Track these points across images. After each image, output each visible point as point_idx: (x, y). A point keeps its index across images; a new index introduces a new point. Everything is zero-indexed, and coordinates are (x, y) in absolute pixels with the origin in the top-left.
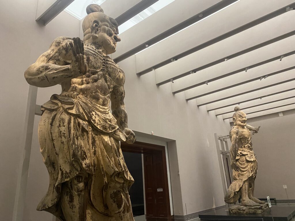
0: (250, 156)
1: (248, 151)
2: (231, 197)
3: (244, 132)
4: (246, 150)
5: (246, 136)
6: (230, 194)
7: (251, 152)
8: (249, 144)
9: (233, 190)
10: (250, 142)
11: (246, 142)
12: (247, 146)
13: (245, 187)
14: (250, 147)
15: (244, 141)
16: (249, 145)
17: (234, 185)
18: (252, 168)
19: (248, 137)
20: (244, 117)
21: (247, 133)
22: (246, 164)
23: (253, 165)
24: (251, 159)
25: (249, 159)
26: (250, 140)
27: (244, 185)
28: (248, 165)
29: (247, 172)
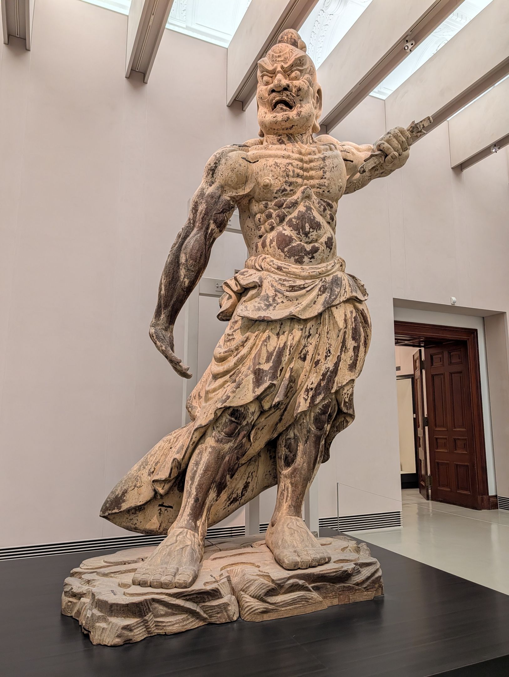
1: (279, 263)
2: (125, 505)
3: (261, 157)
4: (269, 258)
5: (267, 179)
6: (125, 492)
7: (295, 268)
8: (290, 224)
9: (145, 472)
10: (295, 214)
11: (269, 216)
12: (271, 242)
14: (291, 240)
15: (262, 212)
16: (288, 232)
17: (167, 445)
18: (268, 361)
19: (286, 182)
20: (279, 69)
21: (279, 161)
22: (239, 337)
23: (282, 345)
24: (271, 308)
25: (259, 309)
26: (302, 199)
27: (197, 451)
28: (247, 339)
29: (226, 382)
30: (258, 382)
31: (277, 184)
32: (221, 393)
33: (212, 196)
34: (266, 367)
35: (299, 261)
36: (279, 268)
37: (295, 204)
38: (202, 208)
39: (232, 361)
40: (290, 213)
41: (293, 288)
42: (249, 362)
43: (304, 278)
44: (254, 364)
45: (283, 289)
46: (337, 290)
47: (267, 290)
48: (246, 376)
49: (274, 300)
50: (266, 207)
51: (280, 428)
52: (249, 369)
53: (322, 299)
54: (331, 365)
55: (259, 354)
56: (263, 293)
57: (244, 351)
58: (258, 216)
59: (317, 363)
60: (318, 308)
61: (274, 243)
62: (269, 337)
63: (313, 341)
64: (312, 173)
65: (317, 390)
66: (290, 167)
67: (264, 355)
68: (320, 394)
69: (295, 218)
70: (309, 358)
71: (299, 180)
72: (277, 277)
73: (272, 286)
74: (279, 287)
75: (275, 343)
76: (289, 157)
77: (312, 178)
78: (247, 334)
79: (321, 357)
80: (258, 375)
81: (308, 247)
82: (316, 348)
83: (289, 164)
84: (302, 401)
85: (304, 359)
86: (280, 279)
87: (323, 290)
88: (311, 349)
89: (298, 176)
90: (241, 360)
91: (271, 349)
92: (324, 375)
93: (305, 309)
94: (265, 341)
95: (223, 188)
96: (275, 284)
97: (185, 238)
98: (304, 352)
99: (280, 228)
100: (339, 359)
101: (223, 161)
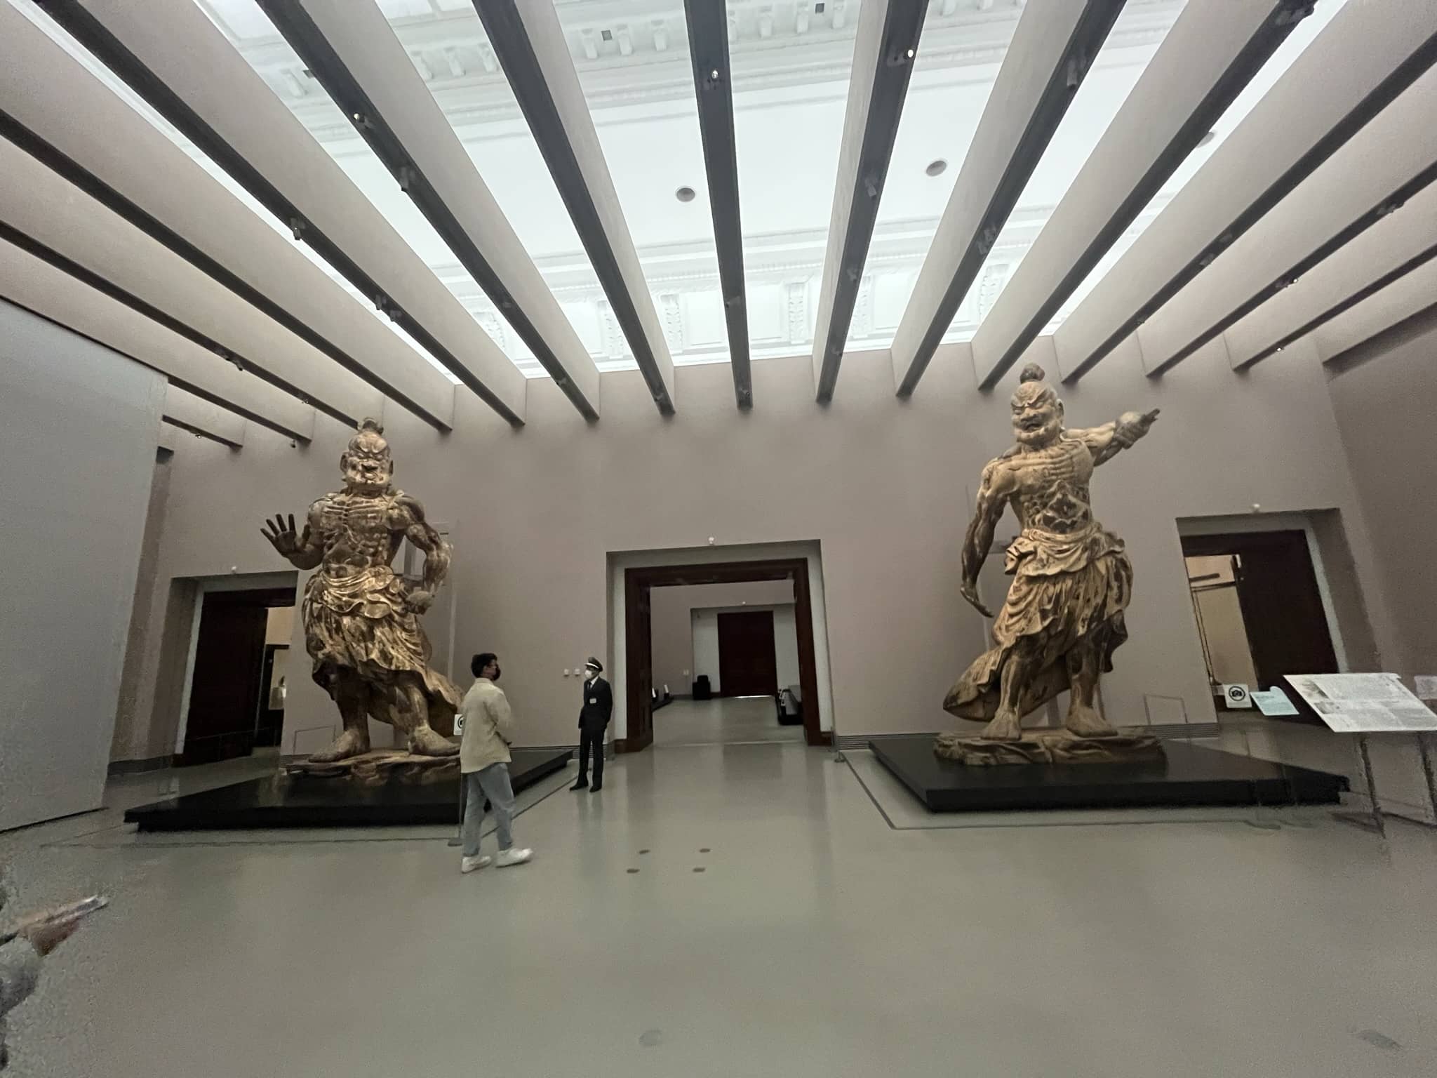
0: (1044, 556)
1: (1048, 535)
2: (960, 701)
4: (1039, 532)
5: (1030, 482)
6: (958, 693)
7: (1060, 537)
8: (1052, 508)
9: (971, 679)
10: (1054, 500)
11: (1035, 504)
12: (1039, 521)
13: (1008, 672)
14: (1053, 519)
15: (1028, 501)
16: (1050, 514)
17: (983, 662)
18: (1049, 602)
19: (1044, 481)
20: (1026, 405)
21: (1036, 468)
22: (1025, 589)
23: (1059, 591)
24: (1046, 567)
25: (1037, 569)
26: (1058, 490)
27: (1006, 664)
28: (1031, 590)
29: (1020, 619)
30: (1044, 618)
31: (1038, 484)
32: (1017, 627)
33: (990, 497)
34: (1049, 607)
35: (1063, 532)
36: (1048, 539)
37: (1054, 494)
38: (984, 506)
39: (1023, 605)
40: (1050, 501)
41: (1060, 552)
42: (1035, 604)
43: (1069, 543)
44: (1039, 607)
45: (1053, 553)
46: (1097, 548)
47: (1041, 554)
48: (1035, 614)
49: (1048, 561)
50: (1032, 498)
51: (1065, 649)
52: (1036, 609)
53: (1086, 555)
54: (1099, 600)
55: (1042, 598)
56: (1038, 557)
57: (1030, 598)
58: (1026, 504)
59: (1089, 600)
60: (1083, 564)
61: (1042, 522)
62: (1048, 587)
63: (1083, 586)
64: (1063, 470)
65: (1091, 620)
66: (1046, 471)
67: (1046, 599)
68: (1094, 622)
69: (1055, 503)
70: (1081, 597)
71: (1054, 477)
72: (1047, 545)
73: (1045, 552)
74: (1050, 552)
75: (1051, 590)
76: (1043, 463)
77: (1063, 473)
78: (1031, 586)
79: (1091, 595)
80: (1044, 614)
81: (1069, 522)
82: (1086, 590)
83: (1044, 469)
84: (1080, 628)
85: (1078, 598)
86: (1050, 547)
87: (1085, 549)
88: (1082, 591)
89: (1053, 474)
90: (1029, 604)
91: (1050, 595)
92: (1095, 608)
93: (1072, 566)
94: (1045, 589)
95: (998, 491)
96: (1046, 550)
97: (976, 527)
98: (1077, 593)
99: (1045, 512)
100: (1106, 596)
101: (995, 473)
